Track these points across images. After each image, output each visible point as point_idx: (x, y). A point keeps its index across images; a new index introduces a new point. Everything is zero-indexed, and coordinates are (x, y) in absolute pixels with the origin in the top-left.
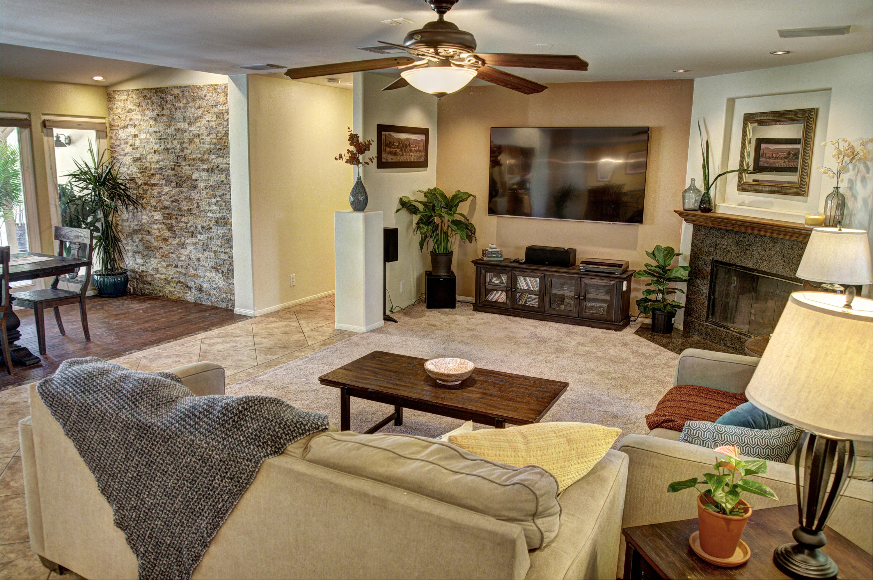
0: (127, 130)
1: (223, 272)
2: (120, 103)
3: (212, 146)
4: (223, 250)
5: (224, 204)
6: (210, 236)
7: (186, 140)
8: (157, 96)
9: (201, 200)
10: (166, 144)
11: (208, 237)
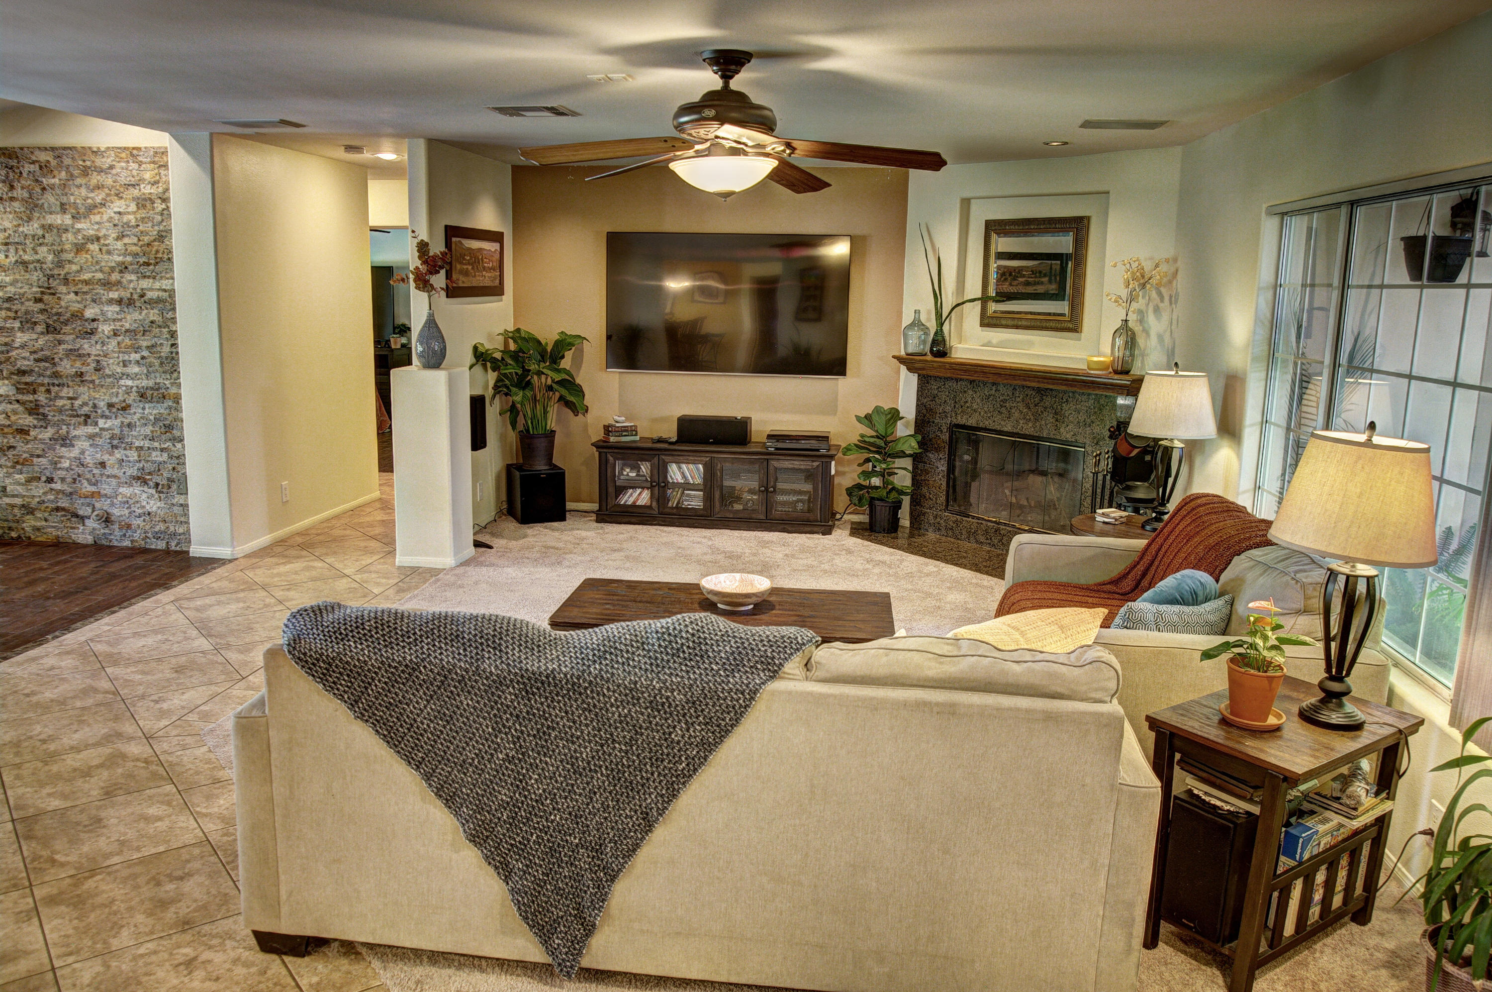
1: (157, 485)
3: (129, 259)
4: (156, 444)
5: (157, 363)
6: (126, 421)
7: (68, 247)
9: (105, 356)
10: (21, 253)
11: (122, 423)
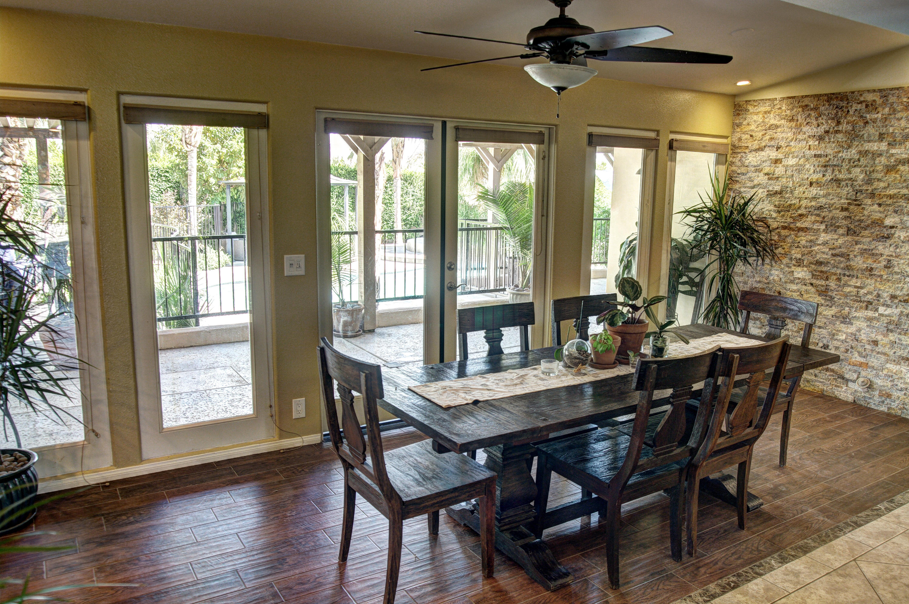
0: (763, 153)
2: (755, 118)
7: (879, 168)
8: (830, 105)
11: (902, 312)
